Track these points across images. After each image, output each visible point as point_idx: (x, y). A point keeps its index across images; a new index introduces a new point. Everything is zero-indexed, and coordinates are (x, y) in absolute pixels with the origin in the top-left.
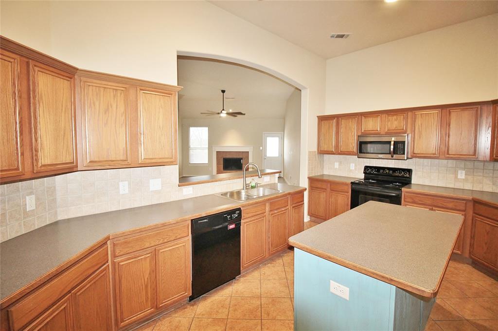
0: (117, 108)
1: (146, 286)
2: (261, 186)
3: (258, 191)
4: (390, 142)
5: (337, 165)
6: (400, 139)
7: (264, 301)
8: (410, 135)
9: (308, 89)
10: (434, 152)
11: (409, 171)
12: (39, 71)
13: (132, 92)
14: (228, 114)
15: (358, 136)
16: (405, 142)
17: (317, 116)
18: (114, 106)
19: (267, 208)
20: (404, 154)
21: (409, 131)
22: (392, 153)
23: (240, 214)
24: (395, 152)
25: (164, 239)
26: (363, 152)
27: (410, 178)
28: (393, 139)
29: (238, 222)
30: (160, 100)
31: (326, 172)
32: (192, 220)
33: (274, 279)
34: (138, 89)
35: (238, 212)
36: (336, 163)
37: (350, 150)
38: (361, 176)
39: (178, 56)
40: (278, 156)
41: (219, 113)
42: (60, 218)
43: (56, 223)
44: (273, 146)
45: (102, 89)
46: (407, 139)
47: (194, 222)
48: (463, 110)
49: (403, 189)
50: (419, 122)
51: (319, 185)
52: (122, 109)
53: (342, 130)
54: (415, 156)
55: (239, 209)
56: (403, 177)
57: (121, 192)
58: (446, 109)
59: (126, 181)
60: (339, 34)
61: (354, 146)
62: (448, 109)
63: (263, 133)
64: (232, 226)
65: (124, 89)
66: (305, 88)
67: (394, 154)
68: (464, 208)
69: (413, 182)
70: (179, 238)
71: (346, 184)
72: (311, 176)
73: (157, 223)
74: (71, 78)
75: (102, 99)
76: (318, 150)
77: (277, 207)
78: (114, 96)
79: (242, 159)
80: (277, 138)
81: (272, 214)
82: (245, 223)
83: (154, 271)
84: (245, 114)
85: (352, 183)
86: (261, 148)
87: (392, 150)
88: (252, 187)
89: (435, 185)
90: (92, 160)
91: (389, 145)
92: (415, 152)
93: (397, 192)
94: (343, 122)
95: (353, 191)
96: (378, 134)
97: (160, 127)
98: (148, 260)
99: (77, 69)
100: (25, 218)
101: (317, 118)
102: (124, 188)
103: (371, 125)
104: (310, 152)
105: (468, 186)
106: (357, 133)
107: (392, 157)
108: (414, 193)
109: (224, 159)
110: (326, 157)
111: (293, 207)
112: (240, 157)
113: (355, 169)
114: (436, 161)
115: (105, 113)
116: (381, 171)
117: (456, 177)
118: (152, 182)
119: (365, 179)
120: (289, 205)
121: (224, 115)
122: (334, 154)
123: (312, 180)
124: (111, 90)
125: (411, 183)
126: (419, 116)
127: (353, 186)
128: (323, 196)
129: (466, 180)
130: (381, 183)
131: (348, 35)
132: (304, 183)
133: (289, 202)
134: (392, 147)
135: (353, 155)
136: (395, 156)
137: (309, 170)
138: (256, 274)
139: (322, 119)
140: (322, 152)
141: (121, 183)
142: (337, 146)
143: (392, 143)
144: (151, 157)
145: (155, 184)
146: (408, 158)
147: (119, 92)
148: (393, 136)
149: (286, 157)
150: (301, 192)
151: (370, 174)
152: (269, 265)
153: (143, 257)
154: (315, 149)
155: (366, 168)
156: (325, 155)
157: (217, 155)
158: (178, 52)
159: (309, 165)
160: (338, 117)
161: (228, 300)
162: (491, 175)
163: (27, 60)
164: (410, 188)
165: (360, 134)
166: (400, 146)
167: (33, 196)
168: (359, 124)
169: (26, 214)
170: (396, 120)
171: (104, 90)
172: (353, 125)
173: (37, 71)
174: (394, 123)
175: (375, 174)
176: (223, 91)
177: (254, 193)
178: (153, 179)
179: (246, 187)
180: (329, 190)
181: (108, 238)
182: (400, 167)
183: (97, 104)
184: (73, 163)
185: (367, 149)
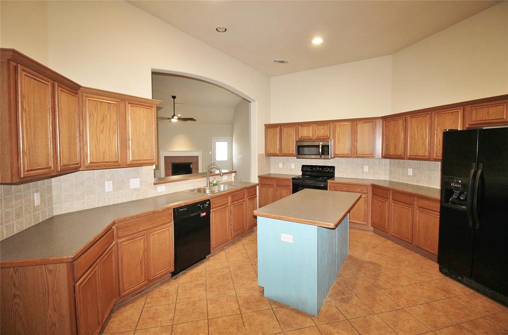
0: (110, 118)
1: (141, 263)
2: (221, 184)
3: (219, 188)
4: (319, 146)
5: (281, 165)
6: (326, 144)
7: (231, 268)
8: (332, 140)
9: (257, 102)
10: (348, 153)
11: (333, 168)
12: (61, 90)
13: (122, 105)
14: (179, 119)
15: (297, 141)
16: (329, 146)
17: (265, 125)
18: (109, 117)
19: (230, 200)
20: (329, 155)
21: (331, 138)
22: (321, 154)
23: (209, 204)
24: (323, 153)
25: (154, 224)
26: (300, 153)
27: (333, 173)
28: (321, 143)
29: (208, 210)
30: (144, 112)
31: (272, 172)
32: (174, 209)
33: (238, 255)
34: (127, 103)
35: (208, 202)
36: (280, 164)
37: (291, 152)
38: (300, 173)
39: (152, 72)
40: (226, 160)
41: (169, 119)
42: (55, 214)
43: (52, 218)
44: (222, 151)
45: (99, 103)
46: (331, 144)
47: (176, 210)
48: (365, 123)
49: (328, 181)
50: (338, 130)
51: (267, 182)
52: (114, 118)
53: (284, 136)
54: (336, 156)
55: (209, 200)
56: (329, 172)
57: (107, 190)
58: (354, 121)
59: (111, 180)
60: (280, 60)
61: (293, 149)
62: (356, 122)
63: (213, 138)
64: (204, 214)
65: (116, 103)
66: (254, 101)
67: (322, 155)
68: (366, 192)
69: (335, 176)
70: (165, 224)
71: (287, 180)
72: (260, 175)
73: (149, 211)
74: (76, 94)
75: (99, 111)
76: (266, 153)
77: (237, 199)
78: (108, 109)
79: (191, 163)
80: (226, 143)
81: (233, 205)
82: (213, 212)
83: (146, 250)
84: (195, 120)
85: (293, 178)
86: (210, 153)
87: (320, 152)
88: (214, 185)
89: (350, 177)
90: (92, 161)
91: (318, 148)
92: (336, 153)
93: (325, 184)
94: (285, 130)
95: (293, 185)
96: (310, 140)
97: (144, 134)
98: (142, 241)
99: (80, 86)
100: (34, 212)
101: (264, 126)
102: (109, 186)
103: (306, 133)
104: (259, 155)
105: (370, 177)
106: (296, 138)
107: (321, 157)
108: (337, 183)
109: (172, 164)
110: (272, 158)
111: (249, 199)
112: (190, 161)
113: (295, 168)
114: (350, 159)
115: (102, 123)
116: (314, 169)
117: (363, 170)
118: (132, 181)
119: (302, 176)
120: (246, 197)
121: (175, 120)
122: (278, 156)
123: (260, 178)
124: (106, 104)
125: (334, 177)
126: (337, 126)
127: (294, 181)
128: (271, 190)
129: (369, 172)
130: (313, 177)
131: (287, 62)
132: (255, 180)
133: (246, 194)
134: (320, 150)
135: (293, 156)
136: (322, 156)
137: (258, 170)
138: (222, 253)
139: (269, 127)
140: (269, 155)
141: (106, 182)
142: (281, 149)
143: (321, 146)
144: (137, 159)
145: (135, 183)
146: (331, 158)
147: (112, 105)
148: (321, 142)
149: (235, 160)
150: (254, 187)
151: (306, 171)
152: (232, 246)
153: (138, 238)
154: (263, 152)
155: (303, 166)
156: (271, 157)
157: (165, 160)
158: (152, 69)
159: (259, 165)
160: (281, 126)
161: (204, 272)
162: (384, 168)
163: (53, 82)
164: (334, 180)
165: (297, 140)
166: (326, 148)
167: (39, 193)
168: (297, 131)
169: (36, 209)
170: (323, 129)
171: (101, 104)
172: (292, 131)
173: (59, 91)
174: (322, 132)
175: (310, 171)
176: (174, 97)
177: (216, 189)
178: (133, 178)
179: (209, 184)
180: (275, 186)
181: (114, 223)
182: (327, 165)
183: (95, 115)
184: (78, 164)
185: (304, 152)
